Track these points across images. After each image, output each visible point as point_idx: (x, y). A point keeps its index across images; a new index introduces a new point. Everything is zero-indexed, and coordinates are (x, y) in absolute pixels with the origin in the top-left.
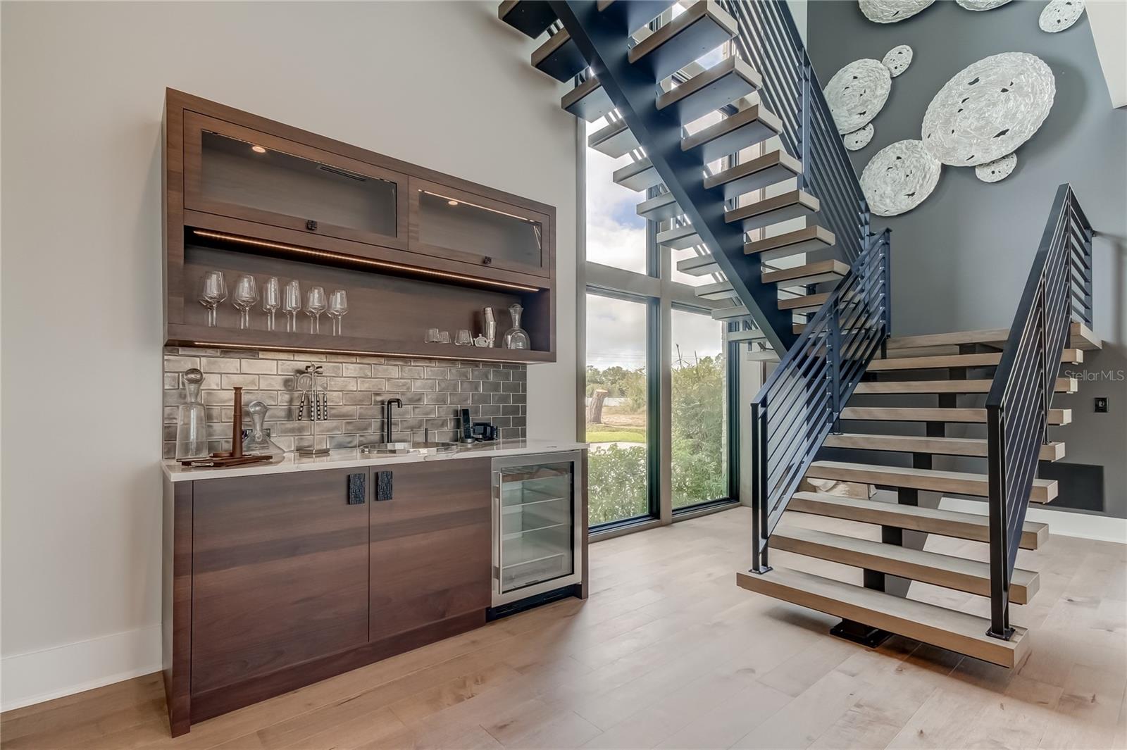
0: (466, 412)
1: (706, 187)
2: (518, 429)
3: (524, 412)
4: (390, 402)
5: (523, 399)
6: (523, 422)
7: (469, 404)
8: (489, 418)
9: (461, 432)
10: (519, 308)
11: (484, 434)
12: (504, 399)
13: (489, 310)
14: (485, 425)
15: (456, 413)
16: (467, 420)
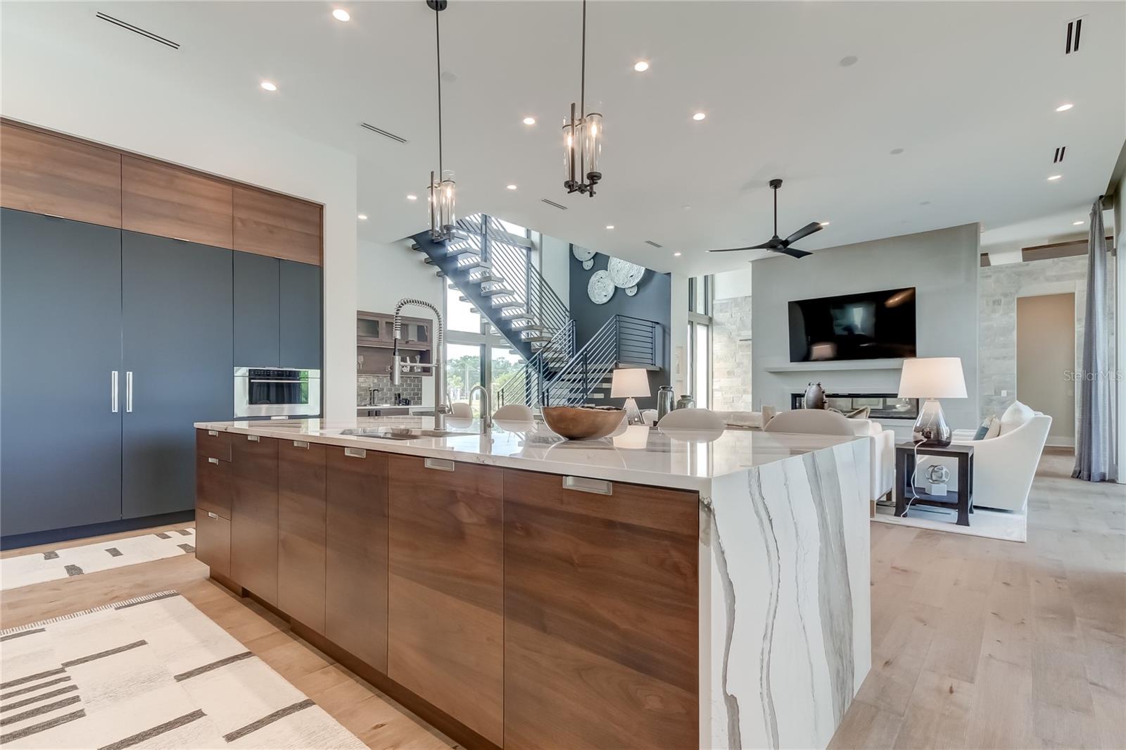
0: (399, 395)
1: (493, 307)
2: (419, 400)
3: (421, 395)
4: (374, 390)
5: (421, 390)
6: (420, 398)
7: (400, 392)
8: (408, 397)
9: (397, 401)
10: (419, 356)
11: (406, 402)
12: (413, 390)
13: (408, 358)
14: (406, 400)
15: (395, 394)
16: (399, 397)
